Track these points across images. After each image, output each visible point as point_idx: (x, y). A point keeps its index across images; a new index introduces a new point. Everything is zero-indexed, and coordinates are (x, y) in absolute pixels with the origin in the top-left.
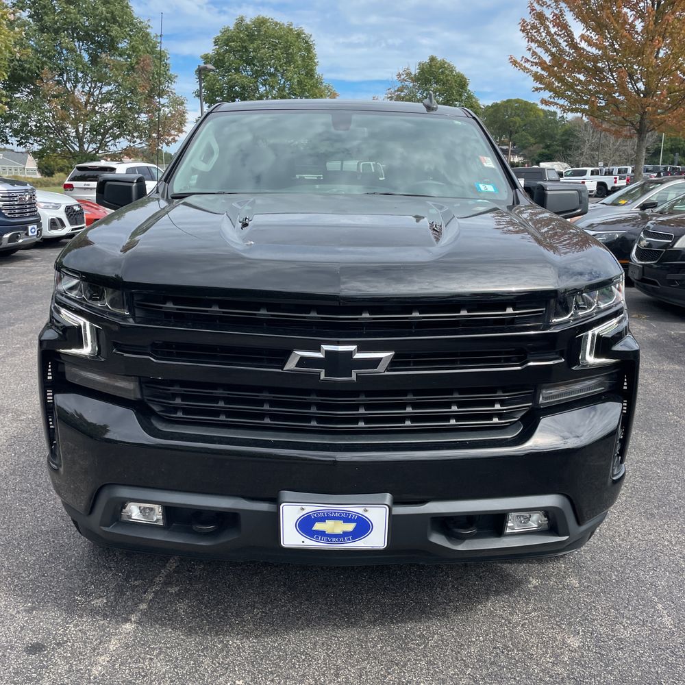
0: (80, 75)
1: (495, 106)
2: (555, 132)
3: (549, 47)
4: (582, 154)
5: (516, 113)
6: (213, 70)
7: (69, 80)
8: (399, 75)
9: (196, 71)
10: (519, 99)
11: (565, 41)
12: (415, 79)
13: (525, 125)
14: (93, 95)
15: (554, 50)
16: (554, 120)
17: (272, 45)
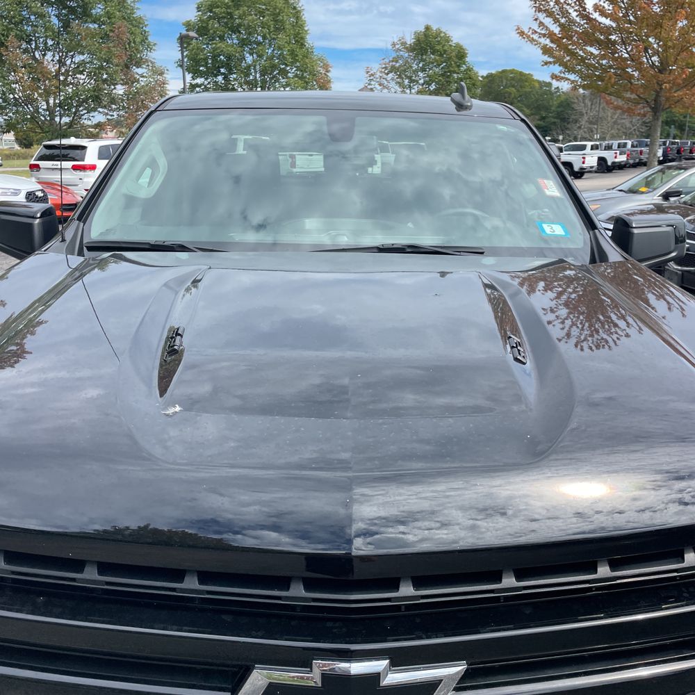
0: (50, 42)
1: (490, 76)
2: (551, 104)
3: (558, 16)
4: (580, 128)
5: (511, 83)
6: (197, 39)
7: (37, 48)
8: (394, 44)
9: (178, 39)
10: (514, 70)
11: (575, 10)
12: (411, 49)
13: (520, 96)
14: (64, 64)
15: (563, 20)
16: (550, 91)
17: (259, 12)
